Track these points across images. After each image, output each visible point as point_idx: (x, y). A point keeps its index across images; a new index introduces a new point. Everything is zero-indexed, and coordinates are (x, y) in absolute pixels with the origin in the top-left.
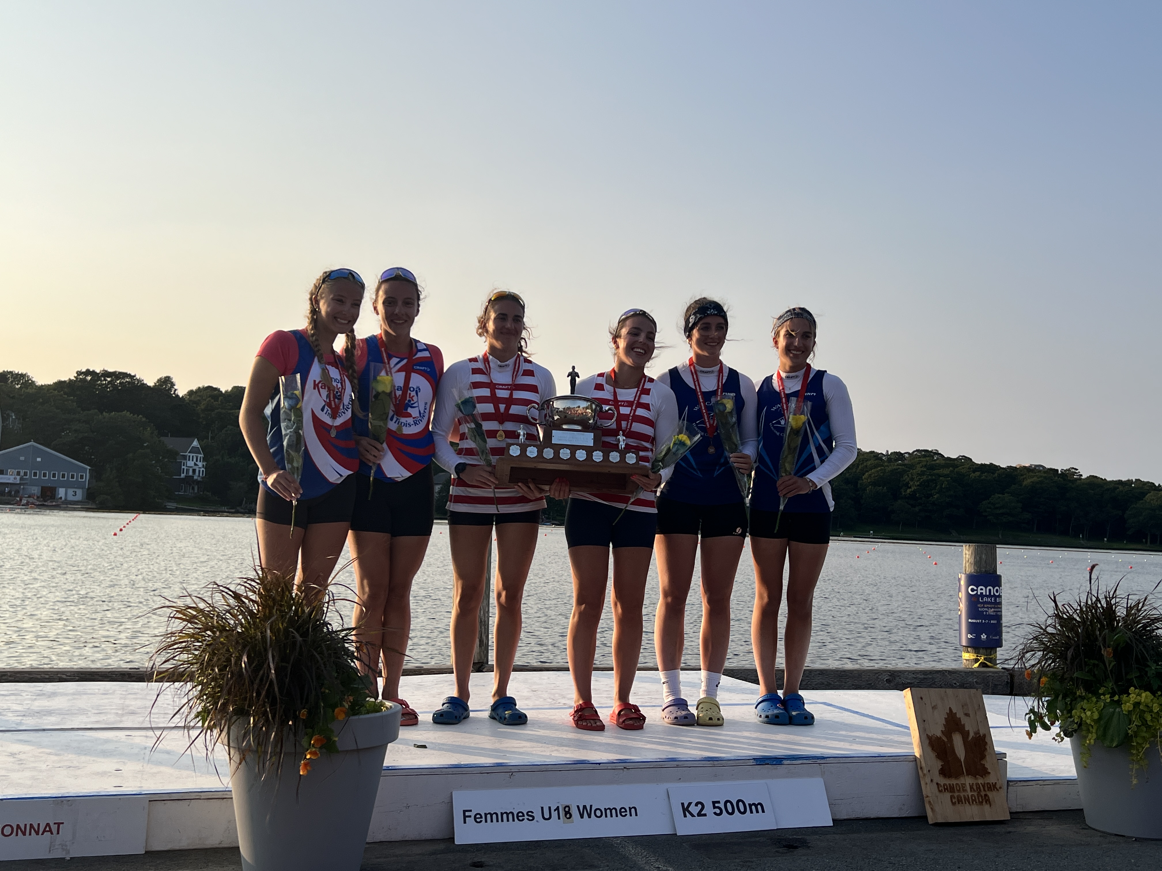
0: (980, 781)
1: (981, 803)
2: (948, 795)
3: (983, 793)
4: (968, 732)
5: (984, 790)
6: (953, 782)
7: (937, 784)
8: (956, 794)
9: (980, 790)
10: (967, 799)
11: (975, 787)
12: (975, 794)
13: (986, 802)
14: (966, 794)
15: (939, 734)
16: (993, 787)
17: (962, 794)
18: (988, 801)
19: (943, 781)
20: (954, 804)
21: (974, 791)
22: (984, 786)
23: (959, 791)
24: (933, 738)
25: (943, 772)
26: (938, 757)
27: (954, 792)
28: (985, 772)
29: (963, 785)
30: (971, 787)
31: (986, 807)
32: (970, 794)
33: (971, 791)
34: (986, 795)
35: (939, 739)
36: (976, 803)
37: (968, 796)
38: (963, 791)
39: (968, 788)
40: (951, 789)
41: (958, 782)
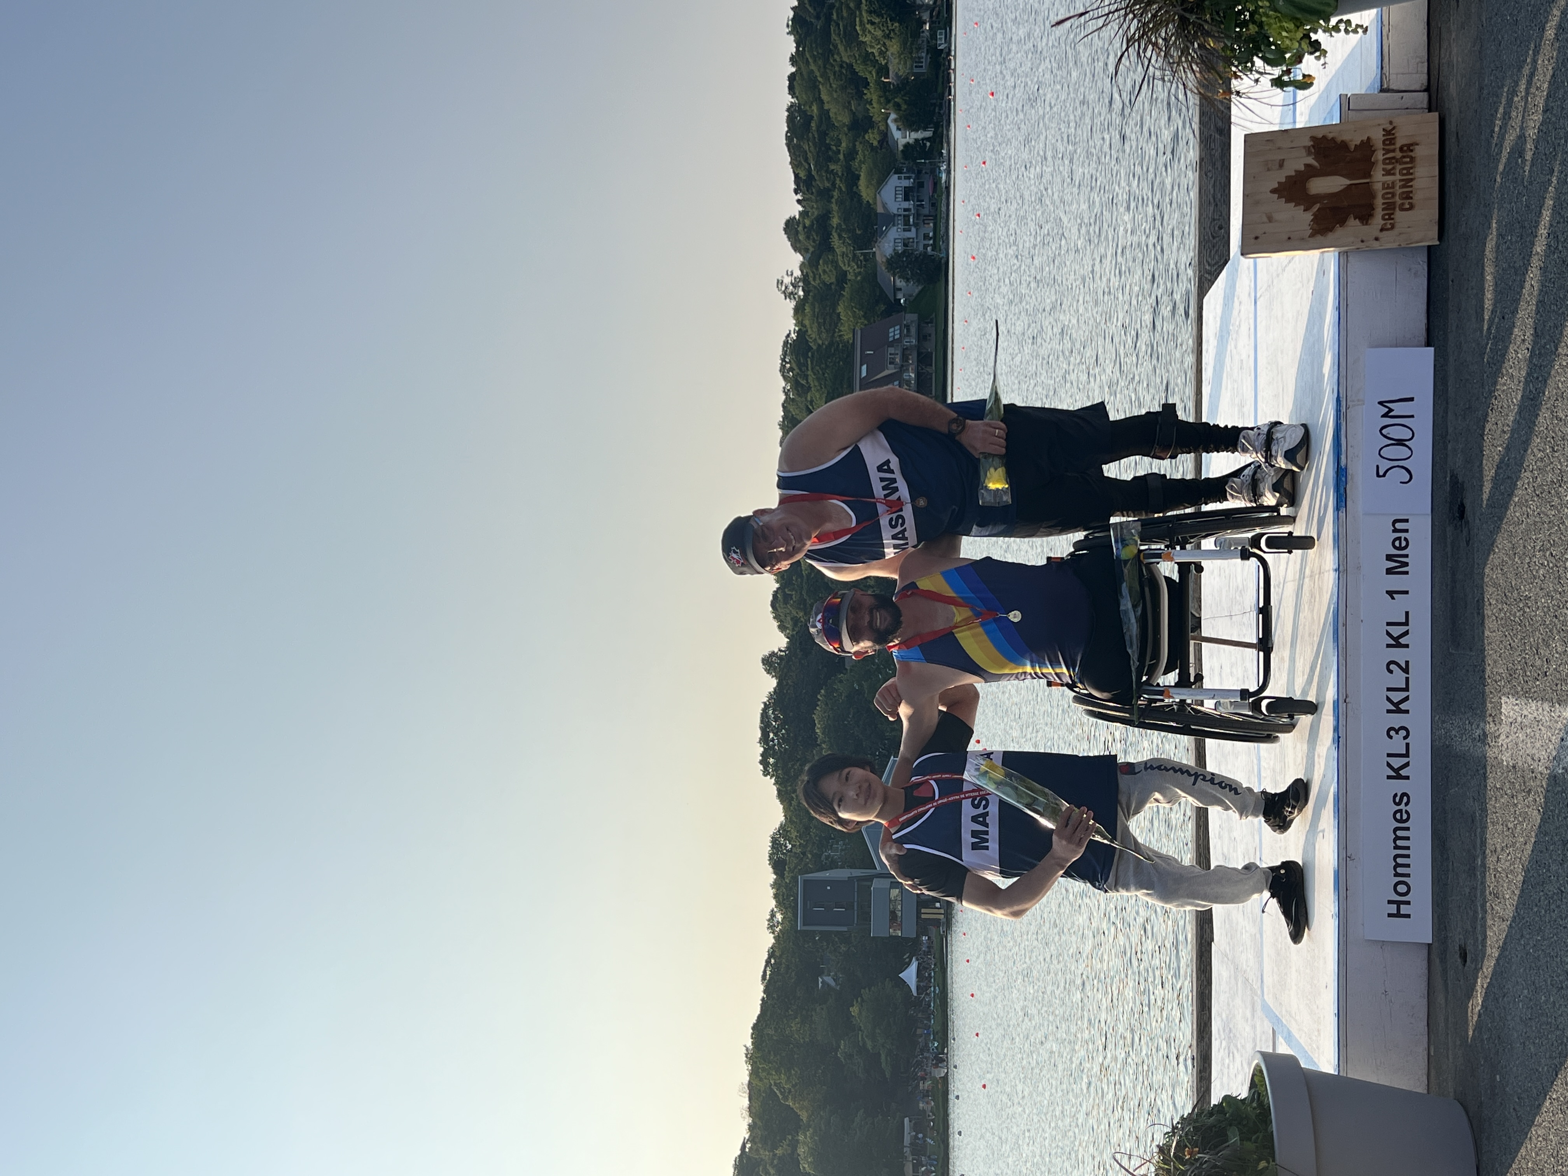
0: (1379, 156)
1: (1412, 160)
2: (1399, 215)
3: (1398, 154)
4: (1306, 165)
5: (1394, 151)
6: (1379, 202)
7: (1381, 230)
8: (1398, 200)
9: (1393, 158)
10: (1407, 183)
11: (1390, 167)
12: (1399, 167)
13: (1412, 151)
14: (1398, 184)
15: (1309, 216)
16: (1389, 135)
17: (1398, 191)
18: (1410, 147)
19: (1378, 218)
20: (1412, 207)
21: (1394, 168)
22: (1388, 151)
23: (1393, 195)
24: (1315, 226)
25: (1365, 217)
26: (1342, 222)
27: (1394, 203)
28: (1368, 146)
29: (1386, 186)
30: (1388, 173)
31: (1418, 151)
32: (1398, 177)
33: (1394, 174)
34: (1401, 149)
35: (1316, 218)
36: (1411, 168)
37: (1401, 180)
38: (1393, 187)
39: (1389, 178)
40: (1390, 208)
41: (1380, 195)
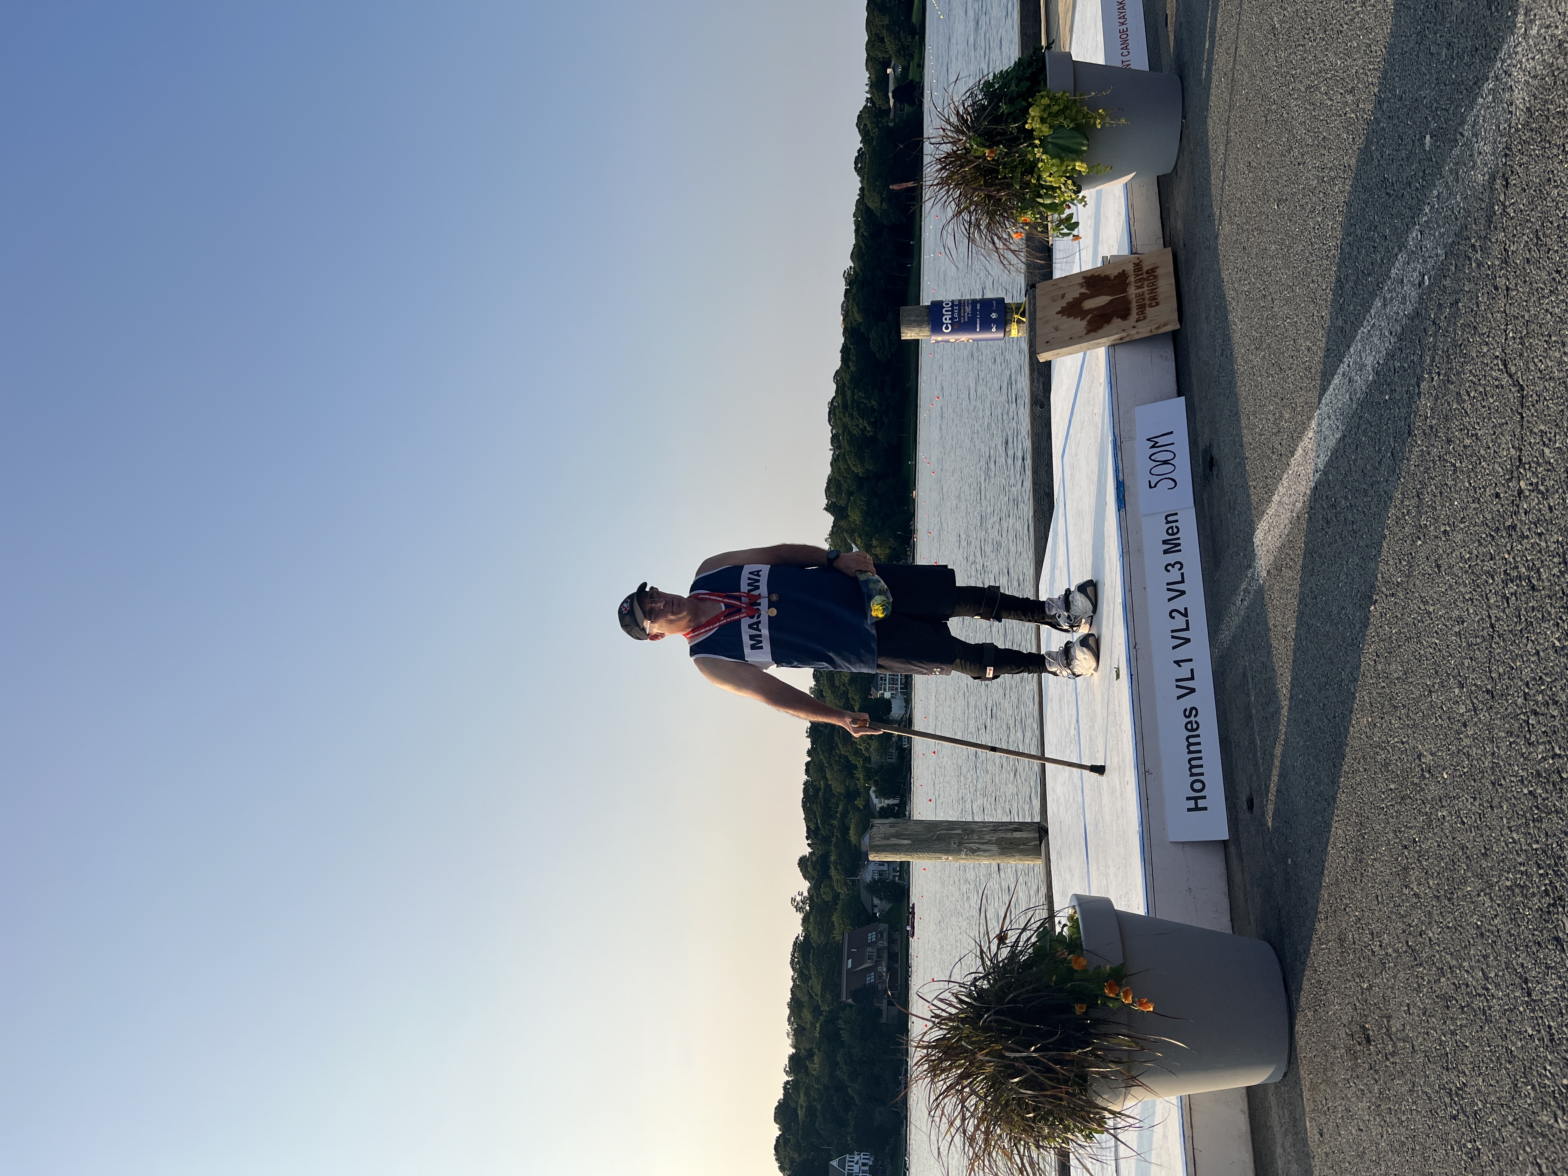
0: (1132, 279)
1: (1155, 277)
2: (1148, 310)
3: (1145, 276)
4: (1080, 294)
5: (1142, 274)
6: (1134, 305)
7: (1137, 321)
8: (1147, 302)
9: (1142, 278)
10: (1153, 291)
11: (1140, 284)
12: (1146, 283)
13: (1154, 272)
14: (1147, 293)
15: (1084, 323)
16: (1138, 266)
17: (1147, 296)
18: (1153, 270)
19: (1134, 315)
20: (1157, 304)
21: (1143, 284)
22: (1138, 275)
23: (1144, 299)
24: (1089, 328)
25: (1125, 316)
26: (1108, 322)
27: (1145, 304)
28: (1123, 275)
29: (1138, 295)
30: (1139, 287)
31: (1159, 272)
32: (1146, 288)
33: (1143, 287)
34: (1147, 272)
35: (1089, 322)
36: (1155, 281)
37: (1148, 290)
38: (1143, 295)
39: (1140, 290)
40: (1142, 308)
41: (1134, 301)
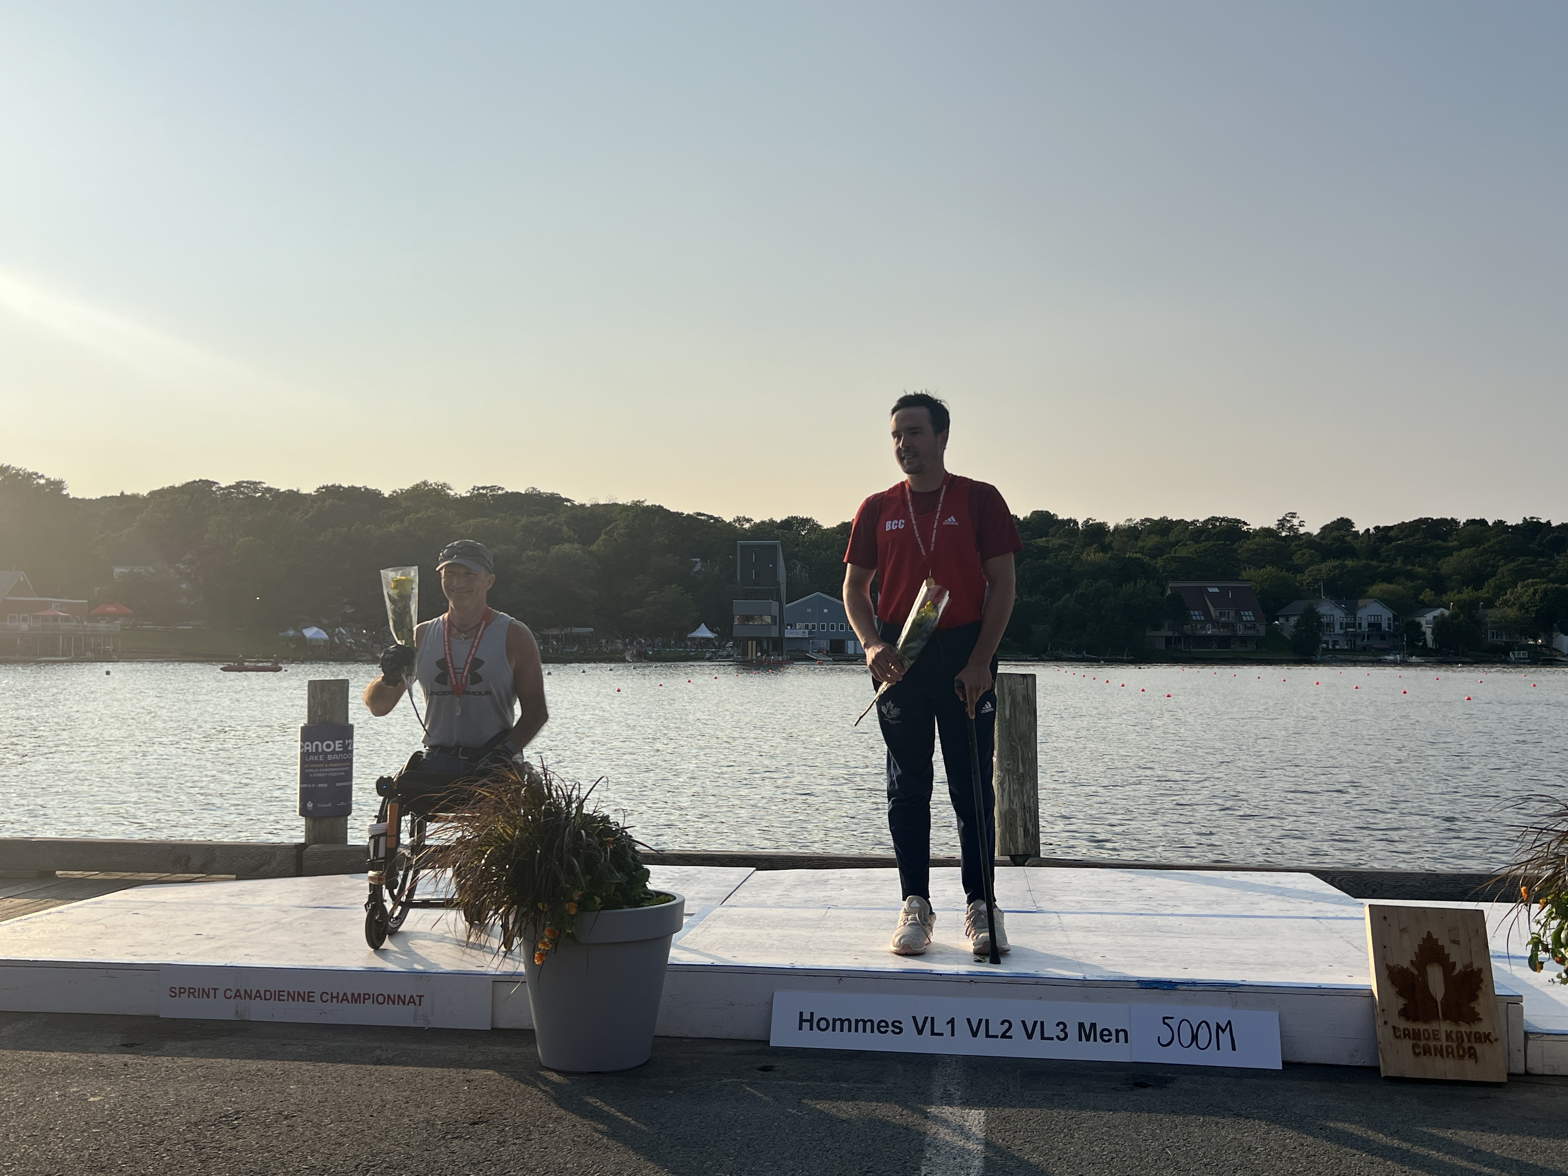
0: (1464, 1028)
1: (1461, 1057)
2: (1408, 1043)
3: (1466, 1045)
4: (1454, 964)
5: (1469, 1041)
6: (1421, 1026)
7: (1394, 1027)
8: (1422, 1043)
9: (1463, 1041)
10: (1439, 1052)
11: (1454, 1036)
12: (1454, 1045)
13: (1470, 1057)
14: (1438, 1044)
15: (1406, 964)
16: (1487, 1038)
17: (1432, 1043)
18: (1473, 1054)
19: (1403, 1024)
20: (1416, 1054)
21: (1453, 1040)
22: (1469, 1036)
23: (1428, 1039)
25: (1406, 1014)
26: (1402, 994)
27: (1420, 1040)
28: (1474, 1018)
29: (1436, 1033)
30: (1448, 1036)
31: (1469, 1063)
32: (1445, 1044)
33: (1447, 1040)
34: (1470, 1048)
35: (1404, 971)
36: (1453, 1056)
37: (1441, 1046)
38: (1435, 1039)
39: (1443, 1036)
40: (1416, 1035)
41: (1427, 1027)
